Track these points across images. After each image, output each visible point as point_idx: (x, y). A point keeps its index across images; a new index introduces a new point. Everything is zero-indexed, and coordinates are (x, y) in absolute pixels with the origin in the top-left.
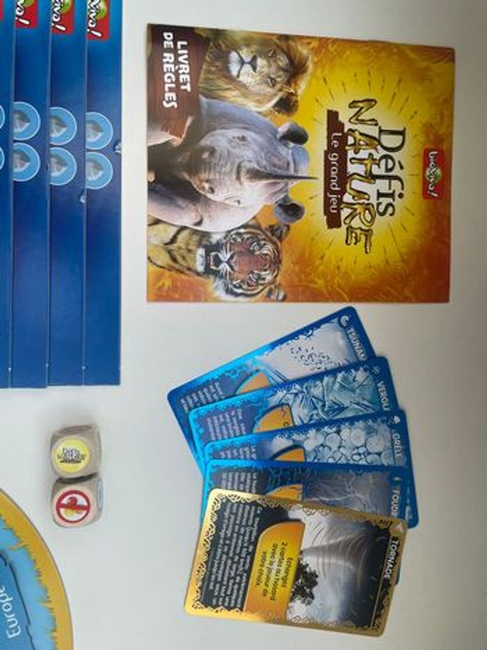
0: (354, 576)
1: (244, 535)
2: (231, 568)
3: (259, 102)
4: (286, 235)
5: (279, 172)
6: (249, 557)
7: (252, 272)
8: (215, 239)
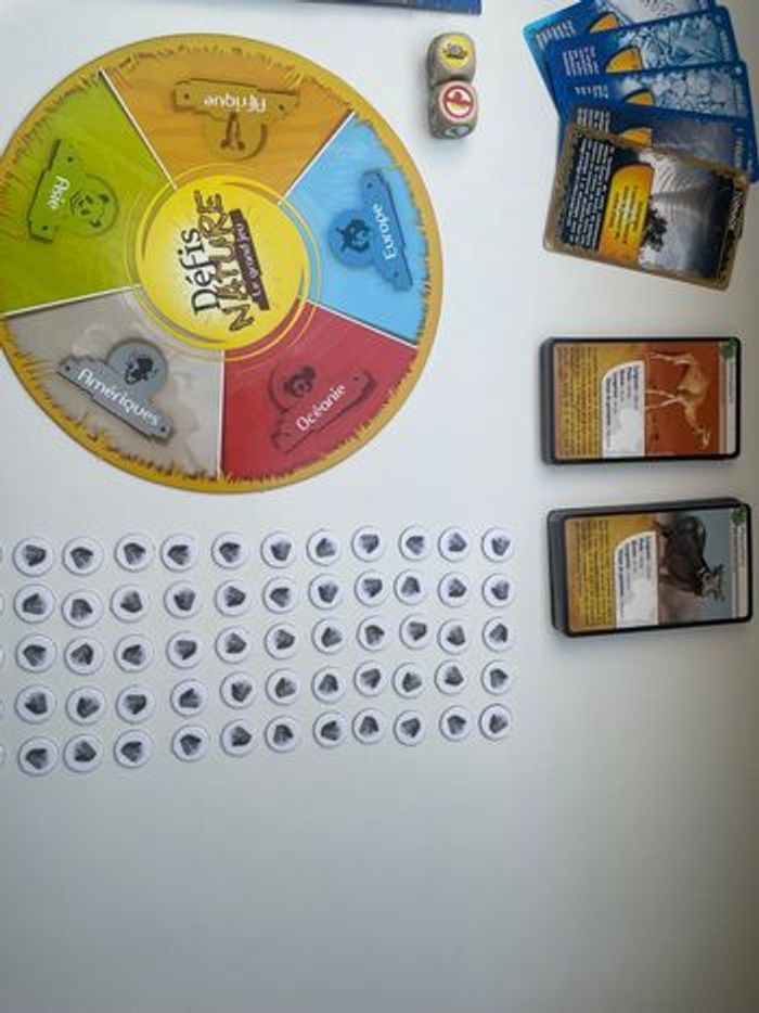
0: (700, 225)
6: (603, 197)
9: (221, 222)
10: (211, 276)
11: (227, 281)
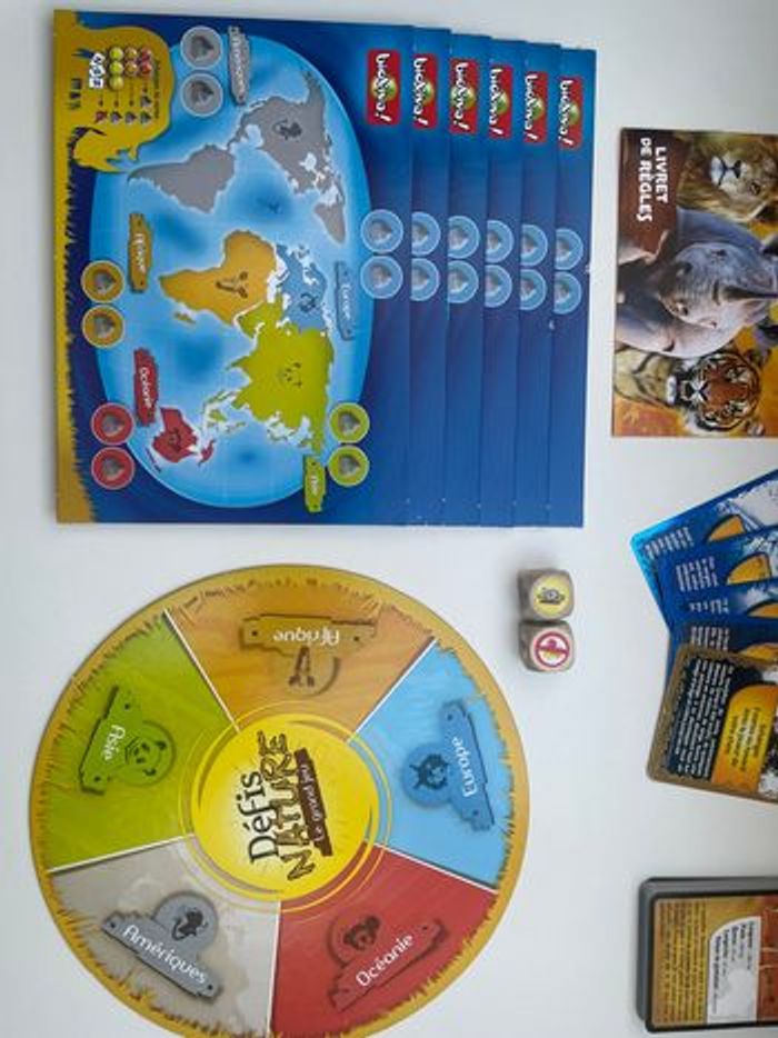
1: (714, 697)
2: (699, 732)
3: (742, 212)
4: (767, 361)
5: (761, 289)
6: (718, 723)
7: (728, 403)
8: (688, 365)
9: (285, 763)
10: (270, 821)
11: (288, 826)
